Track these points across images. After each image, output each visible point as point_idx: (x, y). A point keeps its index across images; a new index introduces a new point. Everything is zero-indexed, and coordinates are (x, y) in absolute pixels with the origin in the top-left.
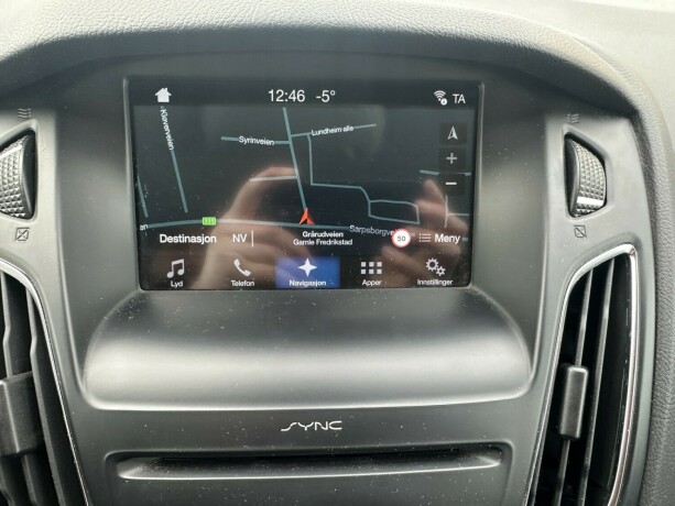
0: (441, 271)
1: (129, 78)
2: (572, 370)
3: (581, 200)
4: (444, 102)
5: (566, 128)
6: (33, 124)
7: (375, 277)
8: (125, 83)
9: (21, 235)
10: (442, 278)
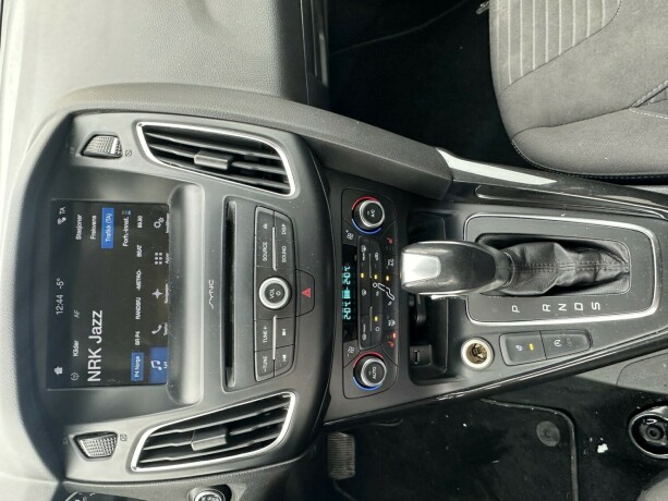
0: (161, 220)
1: (47, 387)
2: (196, 162)
3: (113, 152)
4: (64, 219)
5: (78, 155)
6: (72, 436)
7: (164, 256)
8: (49, 390)
9: (125, 438)
10: (165, 219)
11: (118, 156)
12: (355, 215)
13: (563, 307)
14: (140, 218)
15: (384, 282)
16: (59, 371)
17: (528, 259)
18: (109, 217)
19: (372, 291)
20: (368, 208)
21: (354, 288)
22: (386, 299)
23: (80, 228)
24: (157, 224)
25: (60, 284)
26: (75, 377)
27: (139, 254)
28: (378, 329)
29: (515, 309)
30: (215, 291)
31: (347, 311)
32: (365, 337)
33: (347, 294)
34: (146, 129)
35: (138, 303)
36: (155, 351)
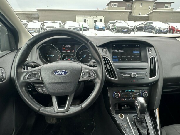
2: (151, 64)
4: (137, 46)
5: (147, 48)
9: (107, 55)
10: (139, 61)
11: (149, 53)
12: (144, 92)
13: (135, 131)
14: (138, 57)
15: (133, 97)
16: (114, 46)
17: (143, 124)
18: (138, 52)
19: (131, 95)
20: (146, 94)
21: (131, 92)
22: (130, 98)
23: (136, 48)
24: (138, 59)
25: (127, 46)
26: (113, 48)
27: (133, 57)
28: (124, 96)
29: (132, 122)
30: (133, 67)
31: (127, 91)
32: (123, 94)
33: (130, 91)
34: (154, 57)
35: (125, 57)
36: (118, 59)
